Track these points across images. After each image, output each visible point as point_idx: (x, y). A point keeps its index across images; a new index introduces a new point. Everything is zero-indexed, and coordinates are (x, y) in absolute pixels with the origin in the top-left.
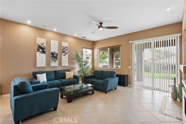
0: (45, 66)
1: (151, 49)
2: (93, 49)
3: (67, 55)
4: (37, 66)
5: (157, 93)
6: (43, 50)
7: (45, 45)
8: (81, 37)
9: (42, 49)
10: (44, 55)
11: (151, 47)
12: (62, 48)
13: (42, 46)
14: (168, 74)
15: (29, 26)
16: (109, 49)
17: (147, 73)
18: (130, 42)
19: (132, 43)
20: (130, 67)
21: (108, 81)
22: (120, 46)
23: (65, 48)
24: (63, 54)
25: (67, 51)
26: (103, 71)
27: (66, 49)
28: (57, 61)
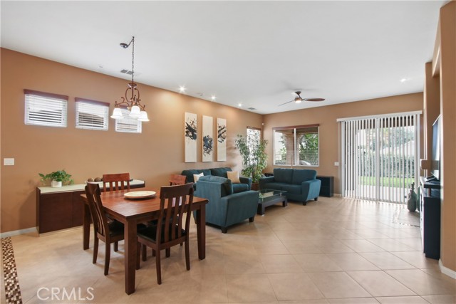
0: (196, 161)
1: (374, 130)
2: (262, 129)
3: (225, 140)
4: (186, 161)
5: (384, 206)
6: (193, 134)
7: (195, 124)
8: (246, 108)
9: (191, 131)
10: (194, 142)
11: (374, 127)
12: (218, 129)
13: (192, 127)
14: (402, 179)
15: (182, 95)
16: (295, 129)
17: (368, 177)
18: (338, 120)
19: (340, 122)
20: (337, 164)
21: (308, 185)
22: (318, 125)
23: (222, 129)
24: (219, 139)
25: (225, 134)
26: (293, 170)
27: (224, 130)
28: (211, 153)
